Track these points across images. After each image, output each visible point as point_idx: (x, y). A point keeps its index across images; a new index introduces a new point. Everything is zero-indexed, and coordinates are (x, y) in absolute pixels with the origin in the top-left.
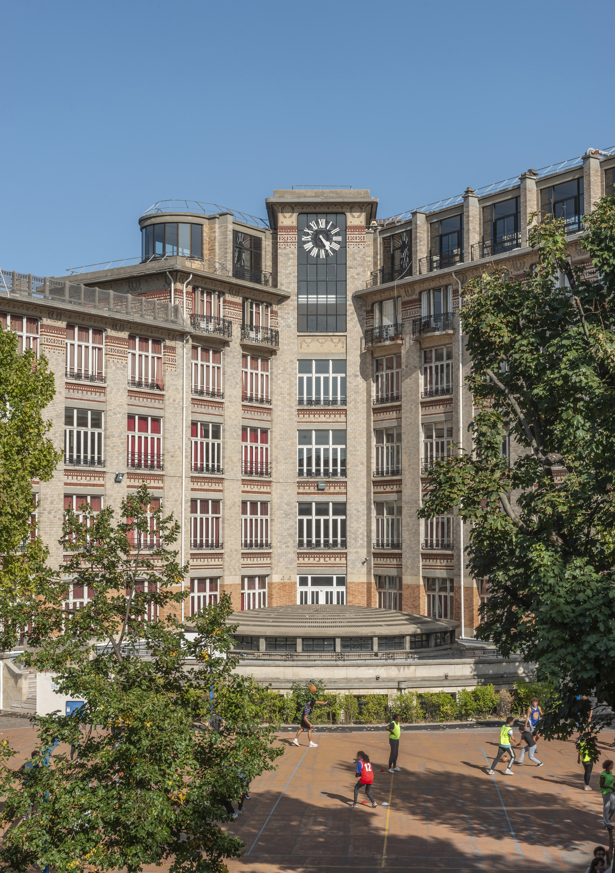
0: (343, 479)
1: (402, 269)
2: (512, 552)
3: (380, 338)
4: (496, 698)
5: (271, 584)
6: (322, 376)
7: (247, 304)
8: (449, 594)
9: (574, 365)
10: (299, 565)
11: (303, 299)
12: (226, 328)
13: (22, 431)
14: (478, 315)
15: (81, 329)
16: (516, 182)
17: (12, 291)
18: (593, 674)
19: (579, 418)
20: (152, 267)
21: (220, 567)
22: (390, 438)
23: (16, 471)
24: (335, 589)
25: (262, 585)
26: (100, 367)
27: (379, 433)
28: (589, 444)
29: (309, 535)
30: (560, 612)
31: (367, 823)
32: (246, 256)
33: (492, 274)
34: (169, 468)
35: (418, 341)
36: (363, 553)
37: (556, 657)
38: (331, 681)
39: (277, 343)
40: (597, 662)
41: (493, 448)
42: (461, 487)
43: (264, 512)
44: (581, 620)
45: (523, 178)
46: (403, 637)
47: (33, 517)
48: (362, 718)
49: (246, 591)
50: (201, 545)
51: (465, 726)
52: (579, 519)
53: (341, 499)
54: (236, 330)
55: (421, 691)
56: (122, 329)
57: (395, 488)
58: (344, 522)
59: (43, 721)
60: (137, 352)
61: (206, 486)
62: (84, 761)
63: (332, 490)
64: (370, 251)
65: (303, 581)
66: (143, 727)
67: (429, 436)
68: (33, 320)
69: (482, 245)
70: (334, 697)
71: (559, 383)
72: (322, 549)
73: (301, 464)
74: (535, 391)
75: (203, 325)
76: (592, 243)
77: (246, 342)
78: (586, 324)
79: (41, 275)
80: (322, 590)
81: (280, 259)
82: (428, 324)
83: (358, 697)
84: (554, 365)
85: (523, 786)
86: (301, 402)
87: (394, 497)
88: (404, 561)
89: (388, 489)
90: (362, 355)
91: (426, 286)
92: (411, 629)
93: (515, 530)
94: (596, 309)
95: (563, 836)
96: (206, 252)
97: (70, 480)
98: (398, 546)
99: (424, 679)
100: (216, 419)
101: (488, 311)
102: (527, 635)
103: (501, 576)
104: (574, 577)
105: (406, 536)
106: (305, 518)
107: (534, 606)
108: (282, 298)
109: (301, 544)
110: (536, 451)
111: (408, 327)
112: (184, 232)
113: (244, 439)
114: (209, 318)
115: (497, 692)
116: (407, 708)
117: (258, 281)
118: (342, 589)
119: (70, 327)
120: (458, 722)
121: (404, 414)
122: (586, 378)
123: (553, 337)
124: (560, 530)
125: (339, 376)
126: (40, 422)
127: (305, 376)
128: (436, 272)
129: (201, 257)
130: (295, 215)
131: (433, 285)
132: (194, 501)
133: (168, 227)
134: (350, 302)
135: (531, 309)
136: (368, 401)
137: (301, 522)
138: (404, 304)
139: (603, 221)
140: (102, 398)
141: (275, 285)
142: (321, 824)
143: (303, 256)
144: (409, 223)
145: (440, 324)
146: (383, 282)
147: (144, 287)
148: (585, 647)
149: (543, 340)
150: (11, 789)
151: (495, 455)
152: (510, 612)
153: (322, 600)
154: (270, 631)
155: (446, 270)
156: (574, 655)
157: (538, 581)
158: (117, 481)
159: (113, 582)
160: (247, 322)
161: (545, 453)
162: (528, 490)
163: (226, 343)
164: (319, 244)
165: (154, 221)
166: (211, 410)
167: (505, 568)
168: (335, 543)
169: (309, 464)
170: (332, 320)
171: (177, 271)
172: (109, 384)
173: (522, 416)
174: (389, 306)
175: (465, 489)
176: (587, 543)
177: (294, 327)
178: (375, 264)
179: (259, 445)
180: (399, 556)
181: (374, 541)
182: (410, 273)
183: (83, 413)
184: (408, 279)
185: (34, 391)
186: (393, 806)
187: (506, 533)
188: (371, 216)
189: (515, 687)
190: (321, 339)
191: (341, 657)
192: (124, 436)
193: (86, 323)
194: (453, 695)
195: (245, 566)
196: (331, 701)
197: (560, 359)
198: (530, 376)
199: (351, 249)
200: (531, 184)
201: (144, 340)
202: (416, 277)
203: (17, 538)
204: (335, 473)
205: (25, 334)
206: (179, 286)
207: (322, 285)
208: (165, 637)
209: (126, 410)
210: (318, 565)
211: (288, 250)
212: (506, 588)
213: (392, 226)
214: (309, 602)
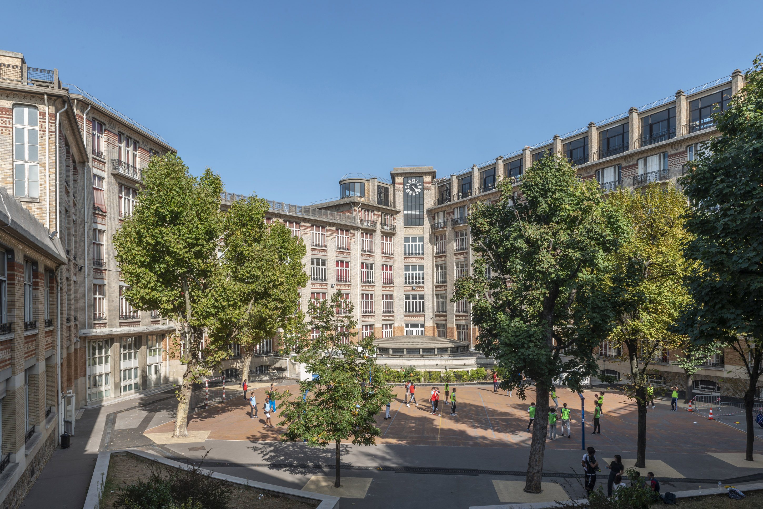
0: (423, 285)
1: (447, 199)
2: (489, 315)
3: (438, 228)
4: (485, 373)
5: (394, 327)
6: (414, 243)
7: (383, 215)
8: (466, 331)
9: (515, 239)
10: (405, 320)
11: (406, 212)
12: (374, 224)
13: (294, 268)
14: (475, 219)
15: (317, 226)
16: (494, 161)
17: (289, 212)
18: (522, 365)
19: (518, 260)
20: (345, 201)
21: (374, 321)
22: (442, 268)
23: (292, 284)
24: (420, 329)
25: (391, 328)
26: (324, 242)
27: (437, 266)
28: (521, 271)
29: (409, 308)
30: (509, 340)
31: (432, 423)
32: (382, 195)
33: (481, 201)
34: (353, 282)
35: (453, 229)
36: (431, 314)
37: (507, 358)
38: (418, 366)
39: (396, 231)
40: (524, 360)
41: (481, 273)
42: (468, 289)
43: (391, 298)
44: (518, 343)
45: (497, 160)
46: (447, 348)
47: (299, 302)
48: (431, 381)
49: (384, 330)
50: (366, 312)
51: (473, 384)
52: (517, 302)
53: (422, 293)
54: (379, 226)
55: (455, 370)
56: (333, 226)
57: (444, 289)
58: (423, 302)
59: (302, 383)
60: (339, 235)
61: (368, 289)
62: (318, 398)
63: (418, 289)
64: (433, 192)
65: (407, 326)
66: (340, 386)
67: (458, 267)
68: (297, 223)
69: (480, 188)
70: (419, 372)
71: (509, 246)
72: (414, 313)
73: (406, 279)
74: (499, 250)
75: (365, 224)
76: (523, 187)
77: (383, 230)
78: (521, 222)
79: (300, 205)
80: (415, 330)
81: (396, 196)
82: (457, 221)
83: (429, 372)
84: (507, 239)
85: (496, 409)
86: (405, 254)
87: (443, 292)
88: (448, 318)
89: (441, 289)
90: (430, 235)
91: (456, 206)
92: (451, 345)
93: (491, 306)
94: (525, 215)
95: (512, 429)
96: (366, 194)
97: (313, 287)
98: (445, 312)
99: (456, 365)
100: (371, 262)
101: (479, 217)
102: (496, 349)
103: (485, 325)
104: (515, 326)
105: (448, 308)
106: (408, 301)
107: (498, 337)
108: (398, 212)
109: (406, 311)
110: (500, 274)
111: (449, 223)
112: (357, 186)
113: (383, 269)
114: (368, 221)
115: (486, 370)
116: (449, 377)
117: (388, 206)
118: (423, 329)
119: (312, 226)
120: (470, 382)
121: (448, 258)
122: (521, 244)
123: (506, 227)
124: (509, 306)
125: (421, 243)
126: (301, 264)
127: (407, 244)
128: (461, 200)
129: (364, 196)
130: (402, 178)
131: (459, 205)
132: (363, 295)
133: (351, 184)
134: (425, 213)
135: (497, 216)
136: (433, 253)
137: (406, 302)
138: (447, 213)
139: (528, 178)
140: (326, 254)
141: (394, 207)
142: (413, 423)
143: (406, 194)
144: (449, 180)
145: (462, 221)
146: (439, 204)
147: (342, 209)
148: (519, 354)
149: (502, 228)
150: (290, 410)
151: (482, 276)
152: (489, 340)
153: (415, 334)
154: (393, 346)
155: (465, 199)
156: (515, 357)
157: (500, 327)
158: (332, 287)
159: (328, 328)
160: (383, 222)
161: (503, 275)
162: (496, 290)
163: (375, 231)
164: (412, 190)
165: (345, 182)
166: (369, 258)
167: (486, 322)
168: (420, 311)
169: (409, 279)
170: (418, 220)
171: (355, 202)
172: (328, 248)
173: (494, 260)
174: (441, 214)
175: (470, 290)
176: (521, 311)
177: (402, 224)
178: (435, 197)
179: (389, 272)
180: (446, 316)
181: (436, 310)
182: (450, 201)
183: (318, 260)
184: (449, 203)
185: (298, 252)
186: (443, 416)
187: (487, 308)
188: (434, 177)
189: (493, 368)
190: (413, 229)
191: (422, 356)
192: (335, 269)
193: (318, 224)
194: (468, 372)
195: (384, 320)
196: (418, 374)
197: (509, 237)
198: (497, 244)
199: (425, 191)
200: (500, 162)
201: (342, 230)
202: (452, 202)
203: (293, 310)
204: (419, 283)
205: (294, 229)
206: (356, 208)
207: (414, 207)
208: (349, 350)
209: (335, 259)
210: (413, 320)
211: (400, 192)
212: (487, 330)
213: (442, 181)
214: (409, 334)
